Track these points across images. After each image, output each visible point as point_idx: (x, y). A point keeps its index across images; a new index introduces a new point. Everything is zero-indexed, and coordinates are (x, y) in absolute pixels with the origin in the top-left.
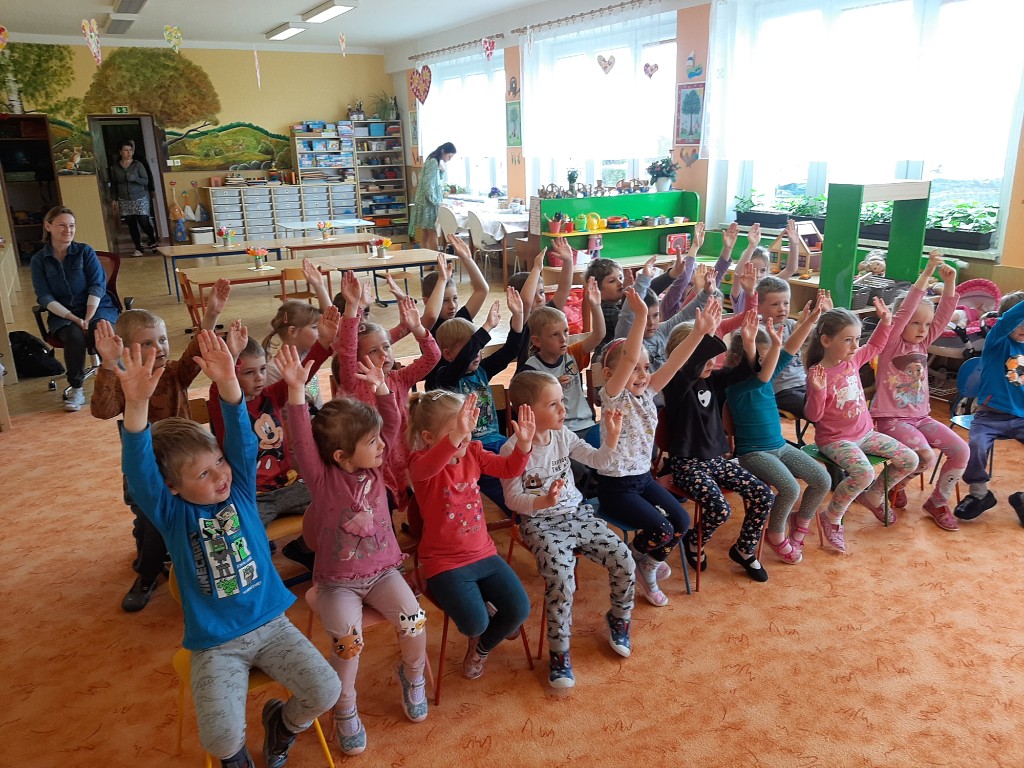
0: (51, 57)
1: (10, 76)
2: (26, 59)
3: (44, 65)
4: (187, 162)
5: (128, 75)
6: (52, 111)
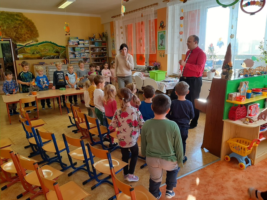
4: (25, 56)
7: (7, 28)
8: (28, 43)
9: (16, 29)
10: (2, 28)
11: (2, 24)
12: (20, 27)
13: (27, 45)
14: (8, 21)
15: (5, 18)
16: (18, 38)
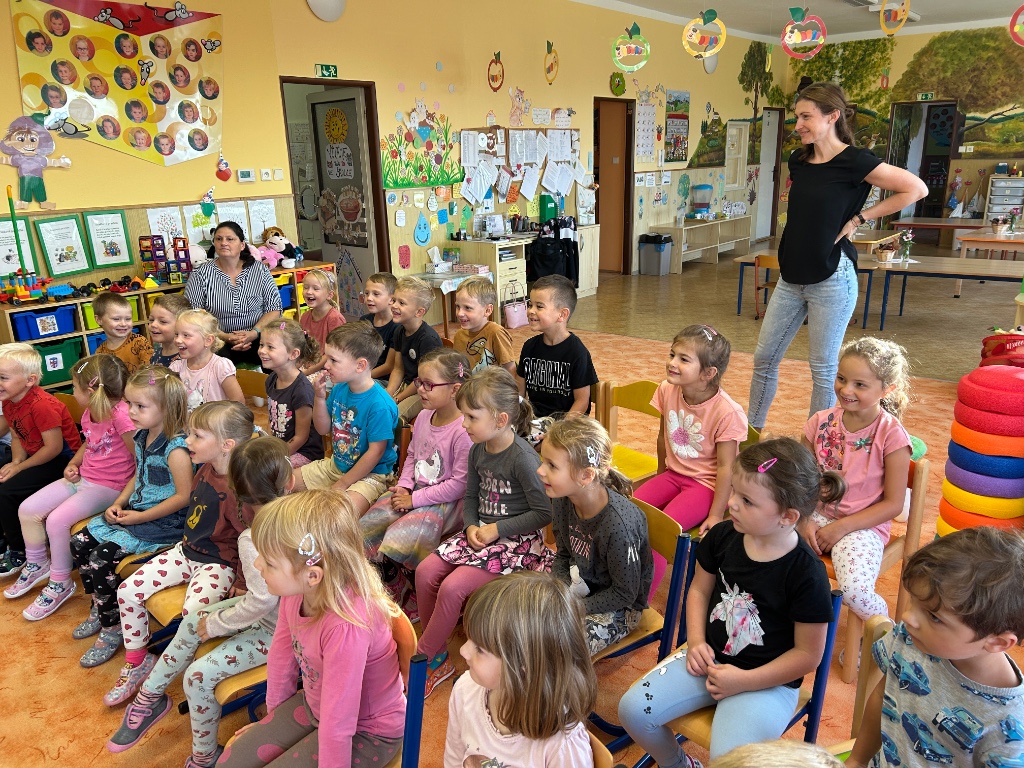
0: (874, 51)
1: (837, 73)
2: (854, 55)
3: (867, 59)
4: (981, 149)
5: (942, 60)
6: (862, 101)
7: (954, 73)
8: (999, 111)
9: (976, 73)
10: (942, 76)
11: (943, 66)
12: (988, 67)
13: (995, 118)
14: (960, 54)
15: (955, 48)
16: (975, 99)
